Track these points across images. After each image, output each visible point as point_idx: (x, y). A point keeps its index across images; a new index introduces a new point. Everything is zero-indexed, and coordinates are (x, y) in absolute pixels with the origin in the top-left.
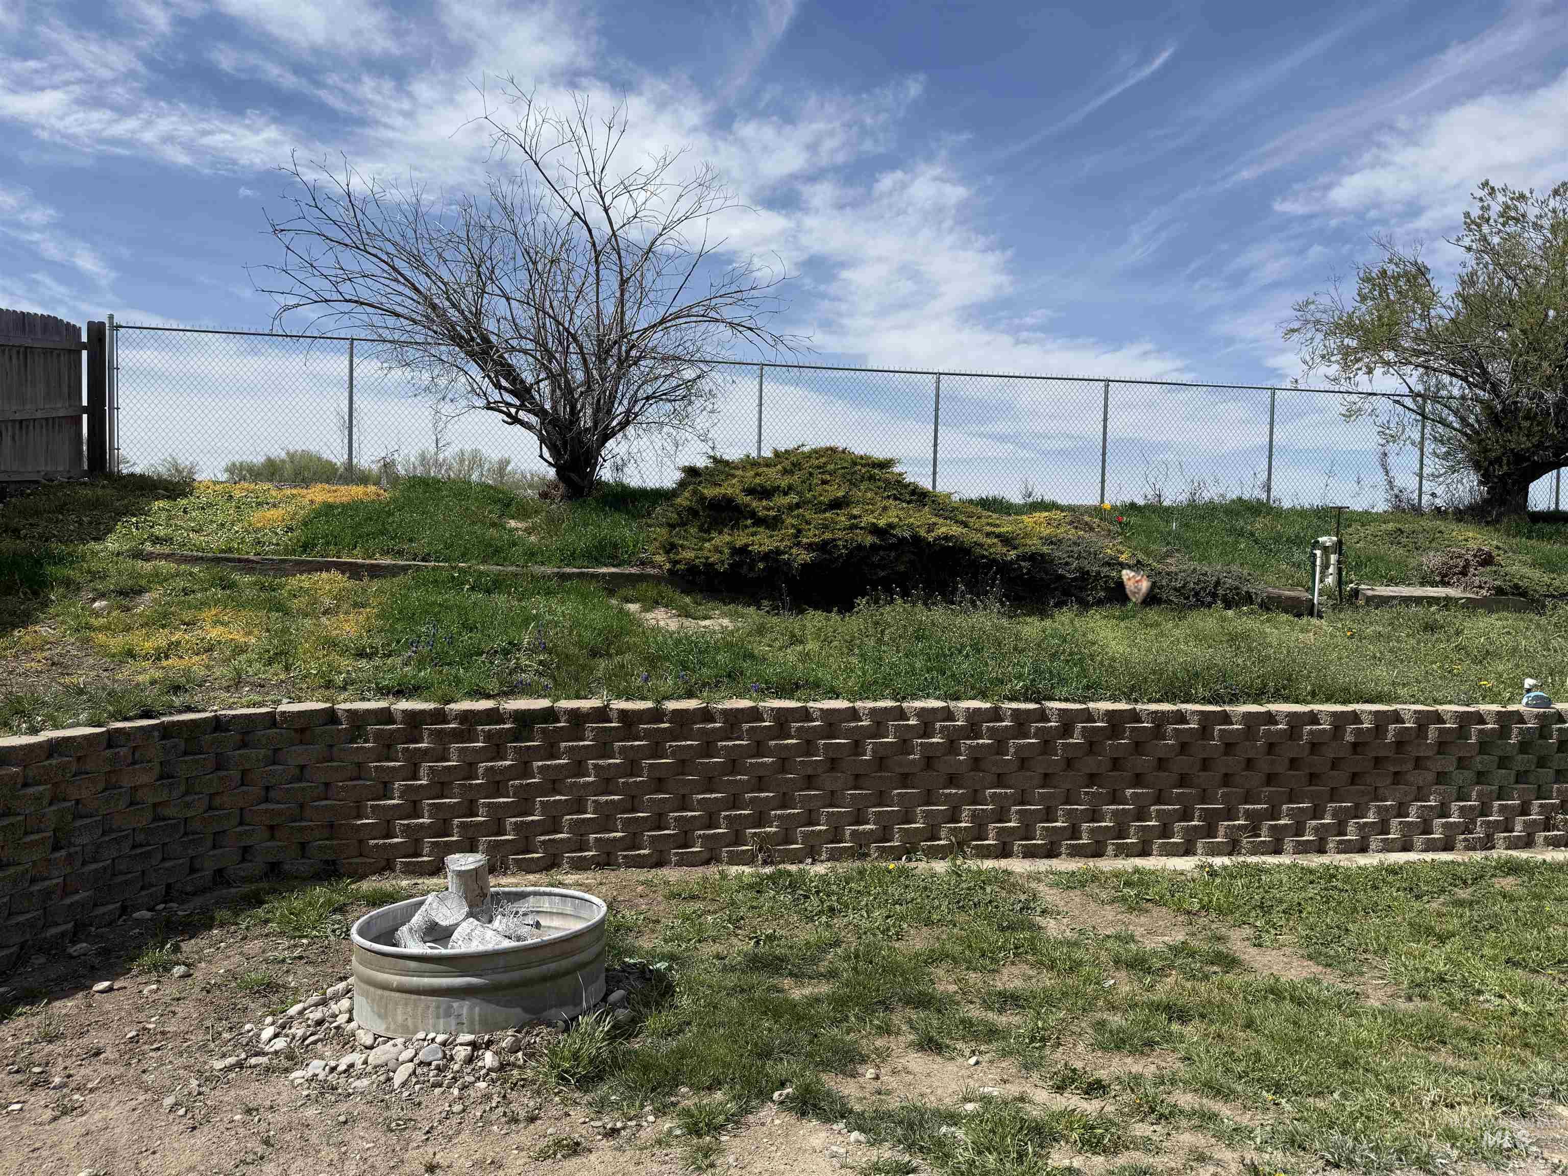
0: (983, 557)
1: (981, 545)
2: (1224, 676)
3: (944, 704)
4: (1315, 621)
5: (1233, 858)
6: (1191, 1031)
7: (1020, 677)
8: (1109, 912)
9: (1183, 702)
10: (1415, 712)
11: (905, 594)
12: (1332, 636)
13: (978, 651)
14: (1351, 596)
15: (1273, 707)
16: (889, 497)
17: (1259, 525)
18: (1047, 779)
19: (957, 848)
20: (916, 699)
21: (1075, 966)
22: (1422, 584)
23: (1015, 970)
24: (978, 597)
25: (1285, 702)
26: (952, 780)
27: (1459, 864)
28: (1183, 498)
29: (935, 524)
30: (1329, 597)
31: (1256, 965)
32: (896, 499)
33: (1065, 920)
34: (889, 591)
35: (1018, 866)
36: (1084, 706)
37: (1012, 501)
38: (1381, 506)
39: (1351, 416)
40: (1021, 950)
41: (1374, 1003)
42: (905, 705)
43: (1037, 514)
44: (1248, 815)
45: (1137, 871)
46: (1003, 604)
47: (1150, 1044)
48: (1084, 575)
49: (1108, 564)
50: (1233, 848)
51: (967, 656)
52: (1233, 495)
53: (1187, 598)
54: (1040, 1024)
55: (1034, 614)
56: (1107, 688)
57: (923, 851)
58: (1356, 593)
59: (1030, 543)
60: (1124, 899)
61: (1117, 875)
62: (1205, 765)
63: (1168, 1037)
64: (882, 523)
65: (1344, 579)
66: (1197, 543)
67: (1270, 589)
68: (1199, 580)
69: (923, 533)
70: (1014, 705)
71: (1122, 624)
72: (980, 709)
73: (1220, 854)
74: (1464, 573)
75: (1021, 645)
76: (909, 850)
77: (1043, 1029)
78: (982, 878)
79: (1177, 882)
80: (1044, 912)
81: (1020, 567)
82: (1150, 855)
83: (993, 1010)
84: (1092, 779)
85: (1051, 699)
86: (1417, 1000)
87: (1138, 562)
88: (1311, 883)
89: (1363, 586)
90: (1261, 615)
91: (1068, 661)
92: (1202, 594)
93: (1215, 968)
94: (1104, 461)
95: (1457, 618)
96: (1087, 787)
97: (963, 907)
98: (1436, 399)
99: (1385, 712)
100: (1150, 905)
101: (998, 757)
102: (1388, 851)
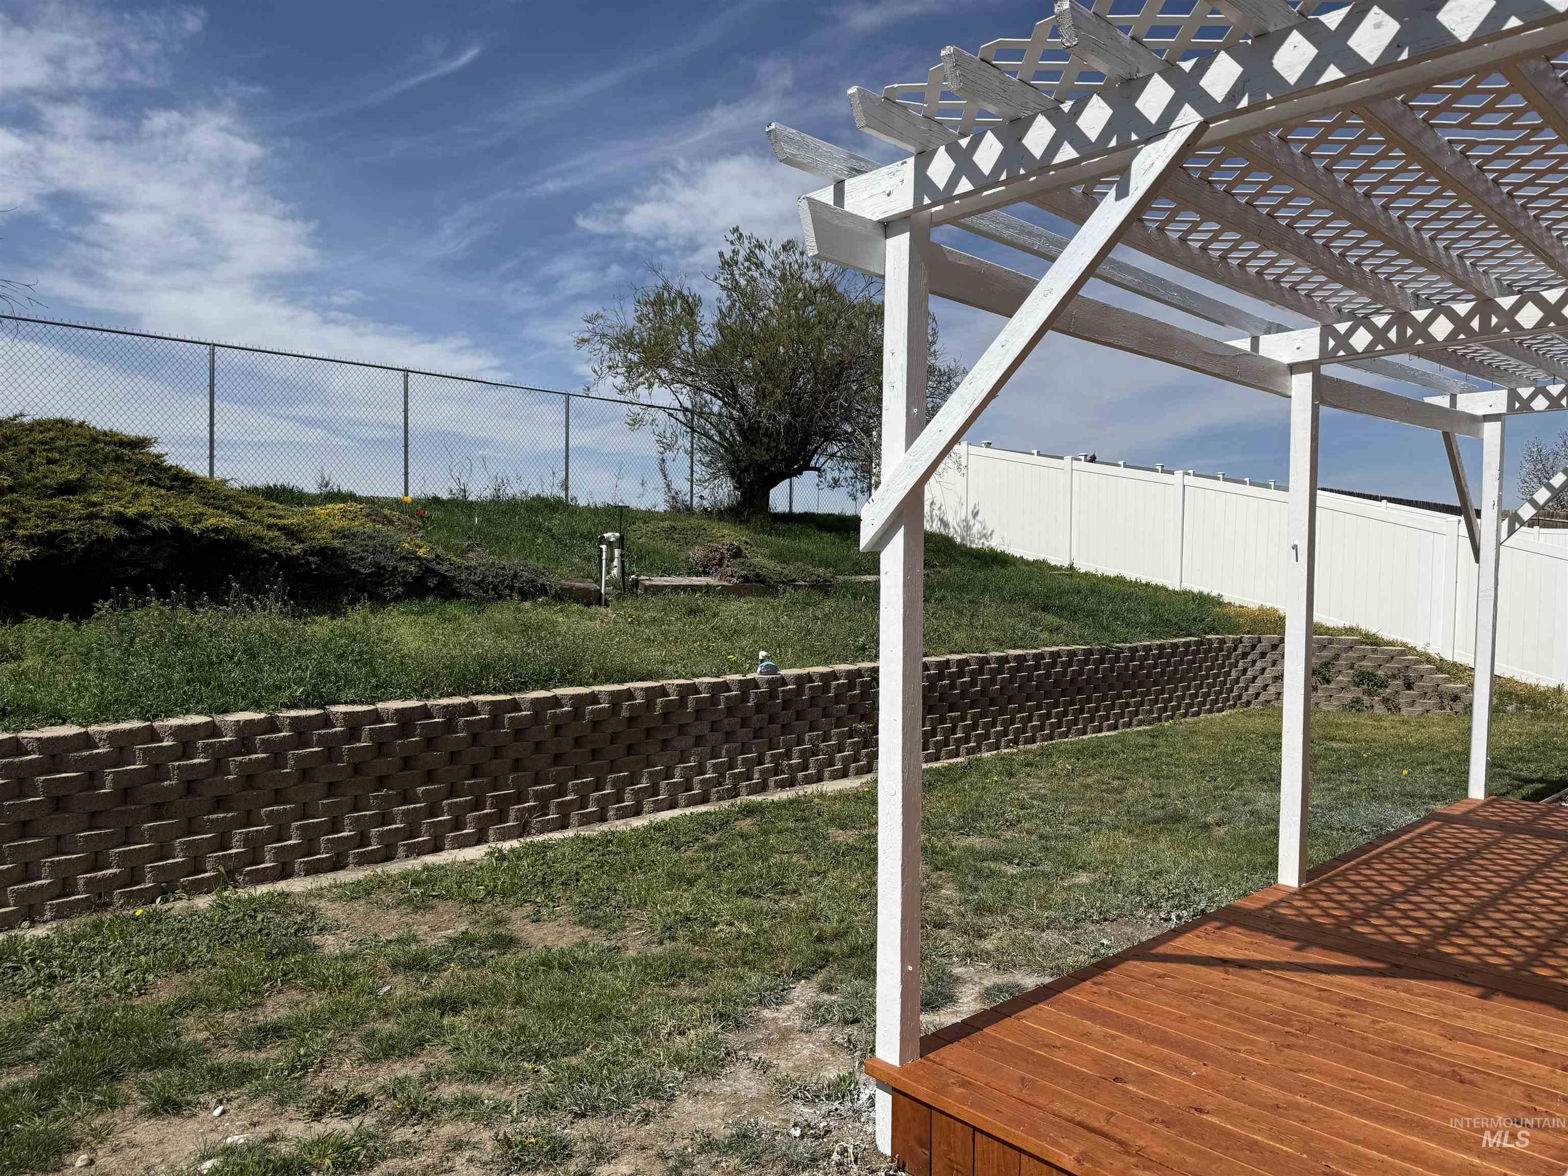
0: (264, 551)
1: (261, 539)
2: (514, 665)
3: (208, 719)
4: (602, 609)
5: (522, 840)
6: (462, 1021)
7: (300, 682)
8: (394, 917)
9: (474, 694)
10: (678, 685)
11: (163, 594)
12: (616, 623)
13: (254, 656)
14: (632, 586)
15: (559, 692)
16: (142, 482)
17: (556, 523)
18: (332, 789)
19: (228, 878)
20: (172, 716)
21: (349, 979)
22: (689, 575)
23: (282, 999)
24: (257, 597)
25: (571, 686)
26: (220, 804)
27: (711, 814)
28: (488, 494)
29: (202, 514)
30: (615, 588)
31: (532, 941)
32: (151, 484)
33: (345, 934)
34: (140, 591)
35: (297, 885)
36: (372, 707)
37: (306, 490)
38: (662, 507)
39: (635, 423)
40: (291, 976)
41: (632, 953)
42: (157, 724)
43: (330, 506)
44: (538, 796)
45: (426, 868)
46: (285, 604)
47: (421, 1043)
48: (380, 570)
49: (405, 558)
50: (523, 830)
51: (239, 663)
52: (532, 493)
53: (486, 592)
54: (302, 1052)
55: (325, 613)
56: (399, 686)
57: (184, 887)
58: (636, 583)
59: (319, 536)
60: (410, 900)
61: (404, 876)
62: (497, 752)
63: (439, 1031)
64: (131, 512)
65: (627, 570)
66: (498, 539)
67: (563, 581)
68: (497, 574)
69: (186, 524)
70: (293, 713)
71: (420, 620)
72: (252, 721)
73: (511, 838)
74: (720, 564)
75: (305, 647)
76: (166, 891)
77: (306, 1055)
78: (253, 906)
79: (466, 872)
80: (322, 930)
81: (309, 563)
82: (442, 850)
83: (250, 1048)
84: (382, 782)
85: (336, 702)
86: (667, 943)
87: (437, 556)
88: (591, 851)
89: (642, 577)
90: (555, 605)
91: (356, 661)
92: (501, 587)
93: (493, 952)
94: (406, 453)
95: (712, 602)
96: (377, 790)
97: (227, 942)
98: (700, 414)
99: (653, 688)
100: (436, 901)
101: (276, 771)
102: (658, 811)
